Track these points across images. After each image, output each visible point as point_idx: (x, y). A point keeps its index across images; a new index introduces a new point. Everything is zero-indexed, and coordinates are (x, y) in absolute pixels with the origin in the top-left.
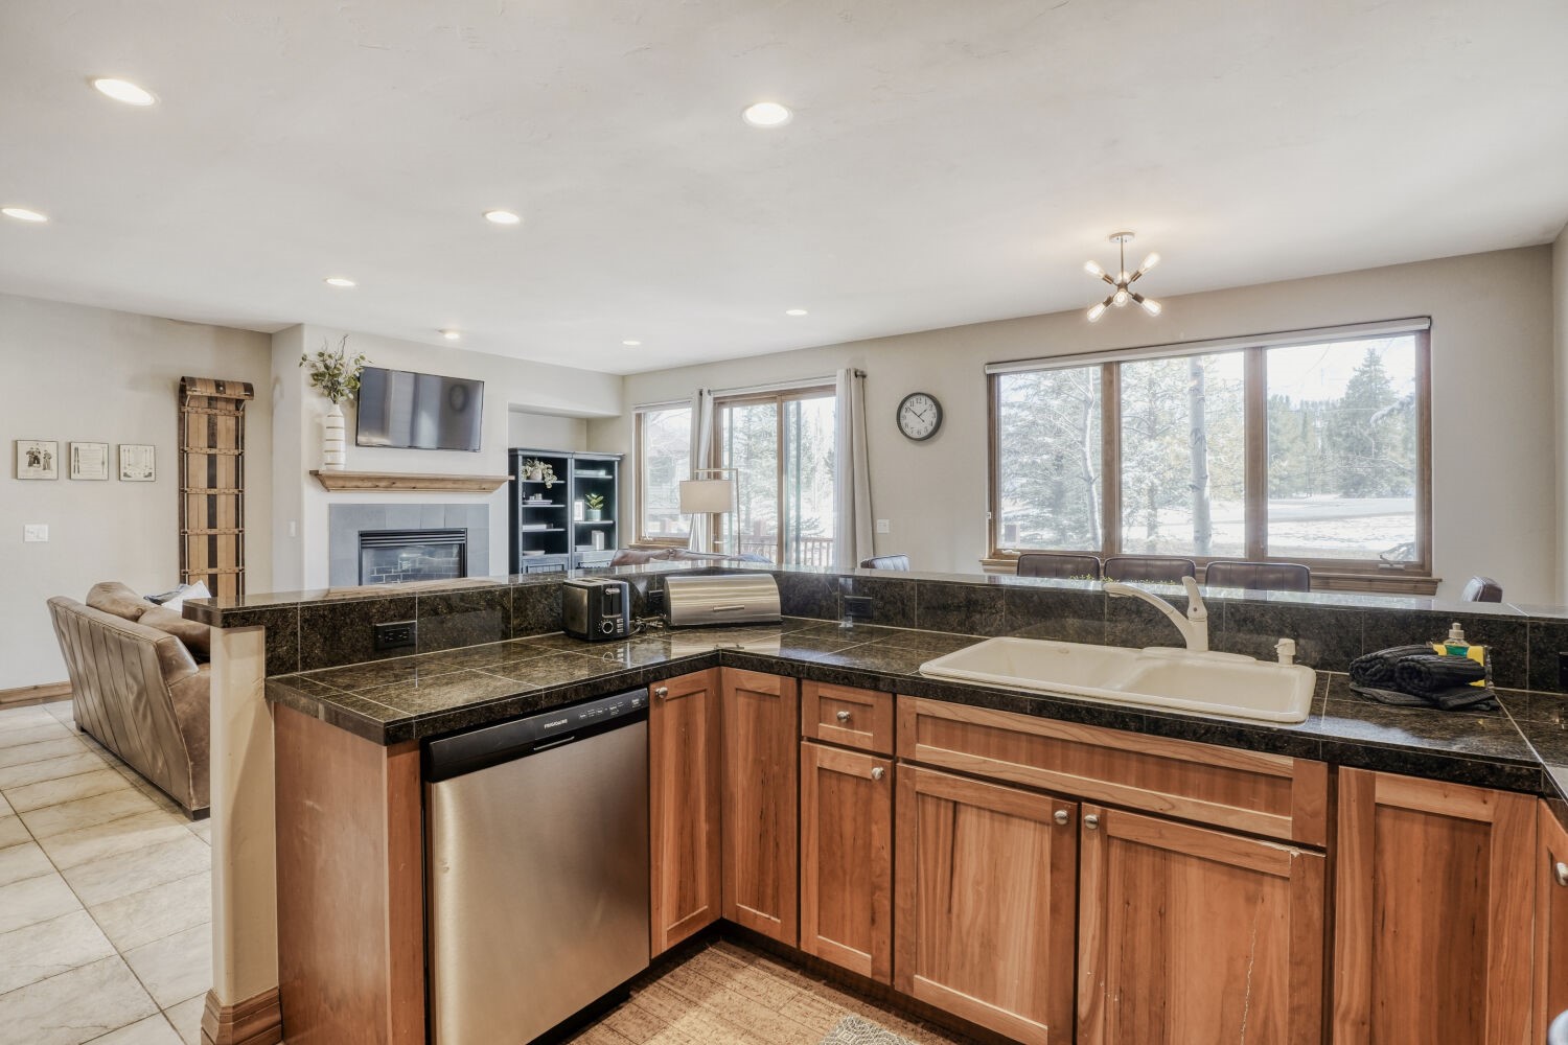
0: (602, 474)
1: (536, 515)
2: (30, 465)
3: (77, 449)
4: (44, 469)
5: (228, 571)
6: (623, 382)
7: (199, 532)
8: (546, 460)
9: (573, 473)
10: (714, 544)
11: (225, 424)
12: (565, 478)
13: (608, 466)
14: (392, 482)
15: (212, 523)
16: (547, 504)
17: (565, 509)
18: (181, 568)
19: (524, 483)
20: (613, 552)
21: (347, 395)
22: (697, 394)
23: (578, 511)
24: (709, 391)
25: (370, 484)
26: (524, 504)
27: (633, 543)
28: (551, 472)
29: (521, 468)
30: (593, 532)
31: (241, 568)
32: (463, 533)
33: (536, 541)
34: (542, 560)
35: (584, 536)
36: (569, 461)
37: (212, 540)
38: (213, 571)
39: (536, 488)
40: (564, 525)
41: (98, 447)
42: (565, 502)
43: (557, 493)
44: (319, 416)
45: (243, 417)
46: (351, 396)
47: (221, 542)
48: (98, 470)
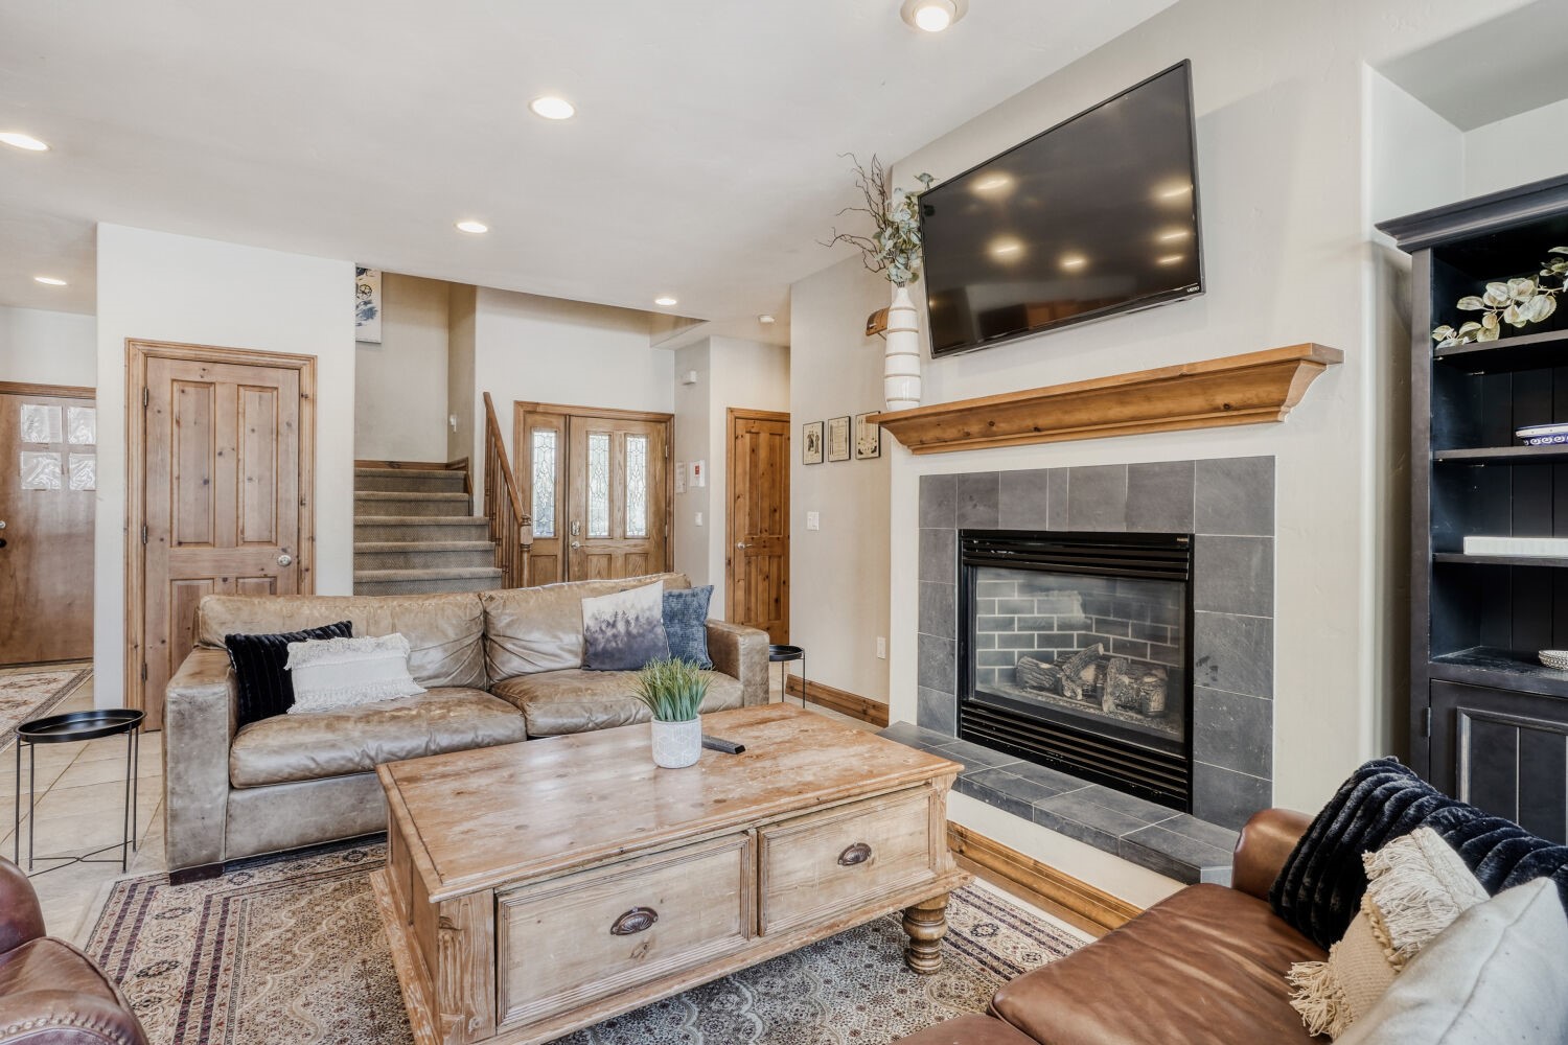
2: (809, 449)
3: (831, 427)
4: (816, 452)
14: (987, 421)
32: (1183, 548)
41: (843, 422)
48: (844, 451)
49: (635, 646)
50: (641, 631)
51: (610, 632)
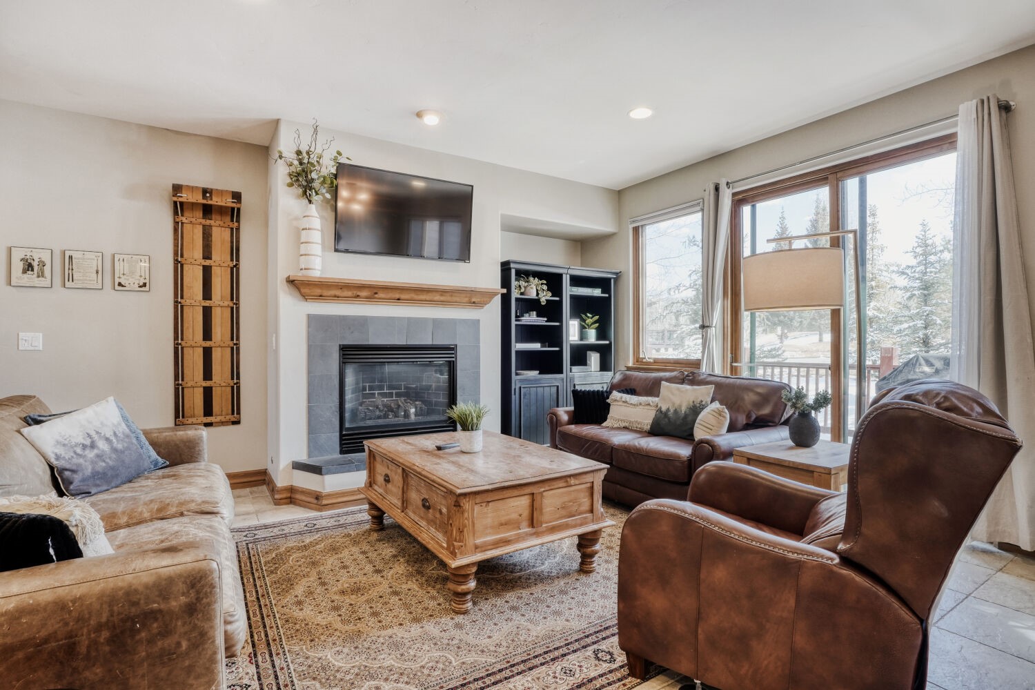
0: (597, 292)
1: (529, 333)
2: (24, 272)
3: (71, 257)
4: (38, 276)
5: (224, 384)
6: (619, 196)
7: (194, 345)
8: (539, 275)
9: (568, 291)
10: (732, 367)
11: (220, 236)
12: (560, 295)
13: (603, 283)
14: (373, 292)
15: (207, 335)
16: (542, 321)
17: (560, 328)
18: (175, 380)
19: (517, 299)
20: (610, 374)
21: (323, 195)
22: (712, 188)
23: (572, 331)
24: (728, 184)
25: (349, 293)
26: (516, 320)
27: (630, 364)
28: (545, 287)
29: (514, 283)
30: (588, 352)
31: (235, 381)
32: (453, 349)
33: (529, 361)
34: (536, 381)
35: (579, 356)
36: (564, 276)
37: (207, 353)
38: (208, 384)
39: (529, 305)
40: (560, 344)
41: (92, 255)
42: (560, 320)
43: (552, 310)
44: (297, 219)
45: (238, 229)
46: (328, 196)
47: (216, 355)
48: (92, 280)
49: (127, 460)
50: (126, 445)
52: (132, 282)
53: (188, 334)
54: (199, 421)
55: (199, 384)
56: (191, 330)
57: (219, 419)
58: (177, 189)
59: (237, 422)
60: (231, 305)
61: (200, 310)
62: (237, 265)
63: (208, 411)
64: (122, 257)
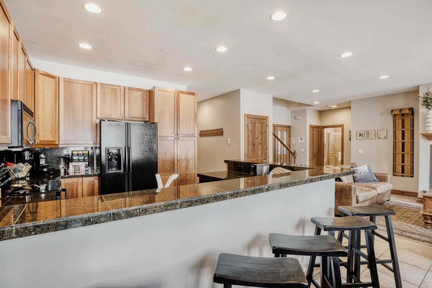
2: (359, 136)
3: (368, 132)
4: (362, 137)
5: (408, 165)
7: (399, 153)
11: (407, 121)
15: (403, 150)
31: (412, 164)
37: (403, 155)
38: (403, 164)
41: (373, 131)
45: (413, 119)
47: (406, 156)
48: (373, 137)
49: (368, 178)
51: (360, 175)
52: (382, 137)
53: (397, 150)
54: (400, 175)
55: (400, 164)
56: (398, 149)
57: (406, 175)
58: (392, 111)
59: (413, 177)
60: (411, 141)
61: (401, 143)
62: (412, 129)
63: (403, 172)
64: (380, 130)
